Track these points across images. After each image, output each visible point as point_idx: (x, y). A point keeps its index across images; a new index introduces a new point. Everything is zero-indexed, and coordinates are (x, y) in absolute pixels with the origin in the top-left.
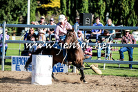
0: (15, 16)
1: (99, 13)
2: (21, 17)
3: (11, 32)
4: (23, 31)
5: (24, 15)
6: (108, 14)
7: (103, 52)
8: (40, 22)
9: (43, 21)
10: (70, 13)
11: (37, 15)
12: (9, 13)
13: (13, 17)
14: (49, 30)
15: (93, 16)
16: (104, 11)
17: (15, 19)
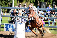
0: (6, 3)
1: (50, 2)
2: (9, 3)
3: (4, 11)
4: (10, 11)
5: (11, 2)
6: (54, 2)
7: (51, 22)
8: (19, 6)
9: (21, 6)
10: (34, 1)
11: (17, 2)
12: (3, 1)
13: (5, 3)
14: (24, 10)
15: (46, 3)
16: (52, 1)
17: (6, 4)
